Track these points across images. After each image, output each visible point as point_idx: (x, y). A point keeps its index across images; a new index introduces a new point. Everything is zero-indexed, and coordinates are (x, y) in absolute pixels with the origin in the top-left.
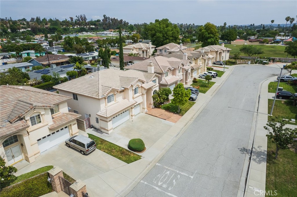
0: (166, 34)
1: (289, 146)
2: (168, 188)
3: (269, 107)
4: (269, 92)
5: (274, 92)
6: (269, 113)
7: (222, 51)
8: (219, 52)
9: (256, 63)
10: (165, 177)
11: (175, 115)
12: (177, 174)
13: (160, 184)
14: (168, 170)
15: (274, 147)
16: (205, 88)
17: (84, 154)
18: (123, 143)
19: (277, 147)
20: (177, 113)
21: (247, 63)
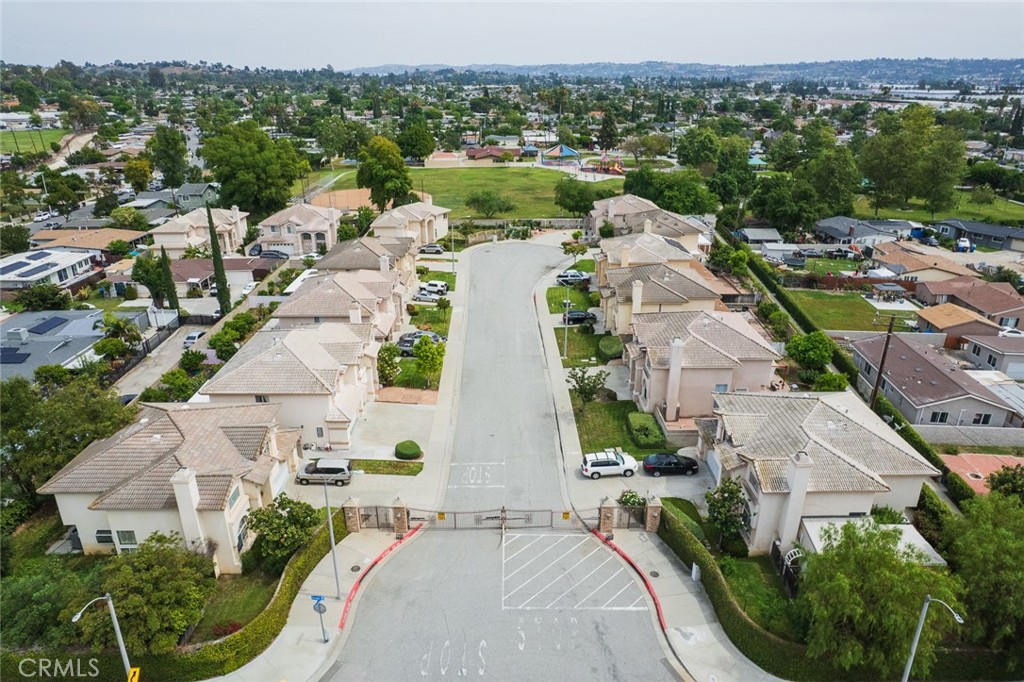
0: (264, 171)
1: (594, 396)
2: (484, 482)
3: (559, 344)
4: (551, 313)
5: (559, 312)
6: (562, 355)
7: (432, 218)
8: (426, 222)
9: (507, 237)
10: (473, 474)
11: (426, 392)
12: (484, 468)
13: (472, 482)
14: (470, 466)
15: (580, 402)
16: (441, 325)
17: (344, 484)
18: (387, 454)
19: (583, 401)
20: (427, 388)
21: (489, 238)
